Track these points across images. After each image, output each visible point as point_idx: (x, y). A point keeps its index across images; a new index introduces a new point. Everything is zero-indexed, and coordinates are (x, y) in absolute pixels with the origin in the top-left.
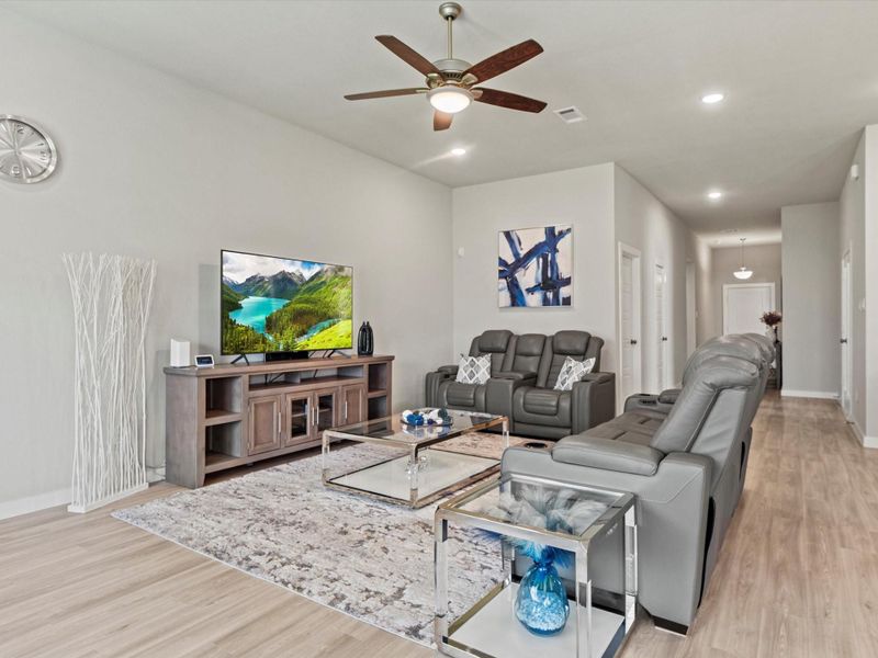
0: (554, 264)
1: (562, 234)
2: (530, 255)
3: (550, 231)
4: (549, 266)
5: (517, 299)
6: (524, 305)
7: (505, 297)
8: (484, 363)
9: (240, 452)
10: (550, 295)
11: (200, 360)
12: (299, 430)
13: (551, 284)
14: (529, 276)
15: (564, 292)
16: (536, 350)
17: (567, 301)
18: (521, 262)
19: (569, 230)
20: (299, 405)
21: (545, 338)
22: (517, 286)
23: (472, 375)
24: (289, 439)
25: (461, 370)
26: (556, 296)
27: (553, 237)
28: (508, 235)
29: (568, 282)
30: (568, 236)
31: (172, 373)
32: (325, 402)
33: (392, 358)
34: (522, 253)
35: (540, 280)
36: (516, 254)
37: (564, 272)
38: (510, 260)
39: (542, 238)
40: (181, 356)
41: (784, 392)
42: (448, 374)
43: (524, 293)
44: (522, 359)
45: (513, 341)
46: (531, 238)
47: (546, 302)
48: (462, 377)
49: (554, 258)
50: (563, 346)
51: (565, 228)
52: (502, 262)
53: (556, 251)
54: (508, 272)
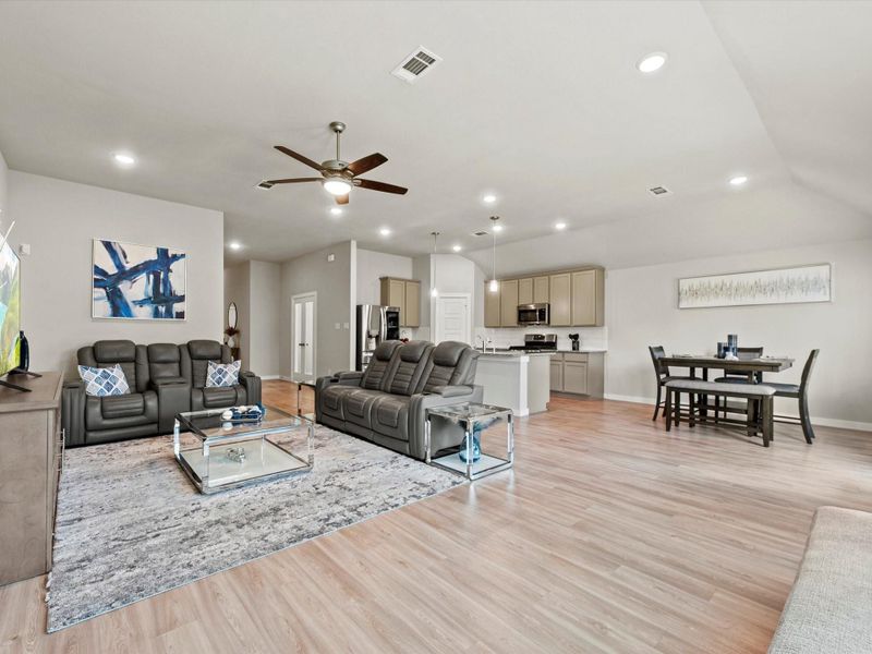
0: (166, 281)
1: (175, 258)
2: (136, 270)
3: (163, 253)
4: (161, 283)
5: (119, 307)
7: (103, 307)
10: (162, 309)
13: (164, 300)
14: (136, 289)
15: (177, 307)
17: (181, 315)
18: (126, 275)
19: (183, 256)
21: (179, 347)
22: (120, 297)
23: (109, 387)
26: (169, 310)
27: (165, 259)
28: (108, 245)
29: (181, 299)
30: (182, 260)
34: (128, 267)
35: (151, 294)
36: (119, 266)
37: (178, 290)
38: (112, 269)
39: (154, 257)
43: (131, 305)
45: (142, 350)
46: (139, 254)
47: (157, 314)
49: (166, 277)
51: (179, 253)
52: (98, 270)
53: (169, 271)
54: (108, 282)
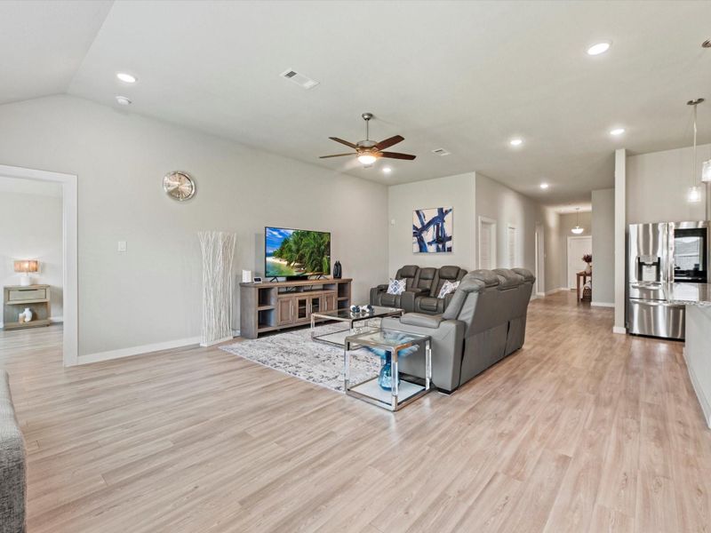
0: (442, 229)
1: (447, 212)
2: (429, 224)
3: (441, 210)
4: (440, 229)
5: (422, 249)
6: (426, 251)
7: (416, 247)
8: (402, 284)
9: (274, 324)
10: (440, 246)
11: (256, 280)
12: (302, 314)
13: (441, 240)
14: (429, 235)
15: (448, 244)
16: (430, 276)
17: (450, 250)
18: (425, 227)
19: (451, 210)
20: (302, 303)
21: (436, 270)
22: (423, 241)
23: (395, 290)
24: (298, 319)
25: (390, 287)
26: (444, 246)
27: (442, 214)
28: (418, 212)
29: (450, 238)
30: (450, 213)
31: (243, 286)
32: (315, 302)
33: (351, 280)
34: (426, 223)
35: (435, 237)
36: (422, 223)
37: (448, 233)
38: (419, 226)
39: (437, 215)
40: (247, 277)
41: (592, 304)
42: (382, 289)
43: (427, 245)
44: (422, 281)
45: (419, 271)
46: (430, 214)
47: (438, 250)
48: (390, 290)
49: (442, 226)
50: (445, 275)
51: (448, 209)
52: (415, 228)
53: (444, 221)
54: (418, 233)
